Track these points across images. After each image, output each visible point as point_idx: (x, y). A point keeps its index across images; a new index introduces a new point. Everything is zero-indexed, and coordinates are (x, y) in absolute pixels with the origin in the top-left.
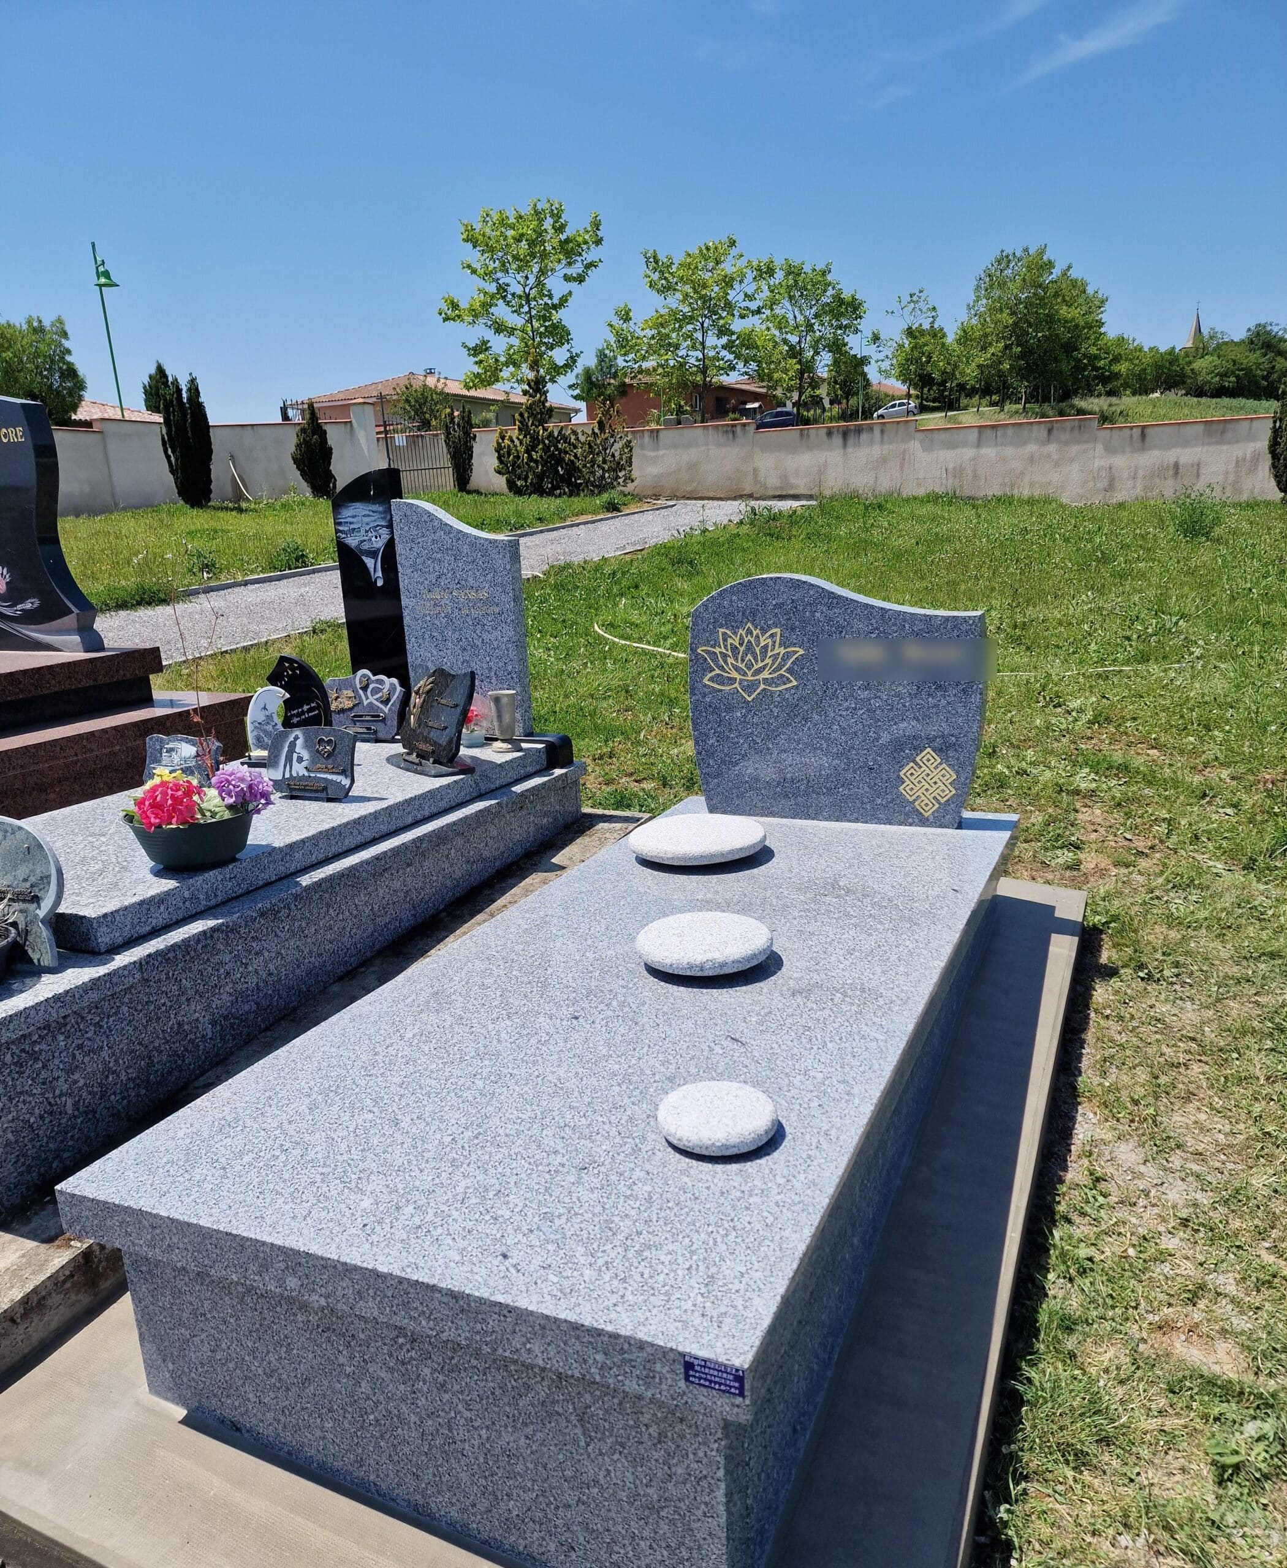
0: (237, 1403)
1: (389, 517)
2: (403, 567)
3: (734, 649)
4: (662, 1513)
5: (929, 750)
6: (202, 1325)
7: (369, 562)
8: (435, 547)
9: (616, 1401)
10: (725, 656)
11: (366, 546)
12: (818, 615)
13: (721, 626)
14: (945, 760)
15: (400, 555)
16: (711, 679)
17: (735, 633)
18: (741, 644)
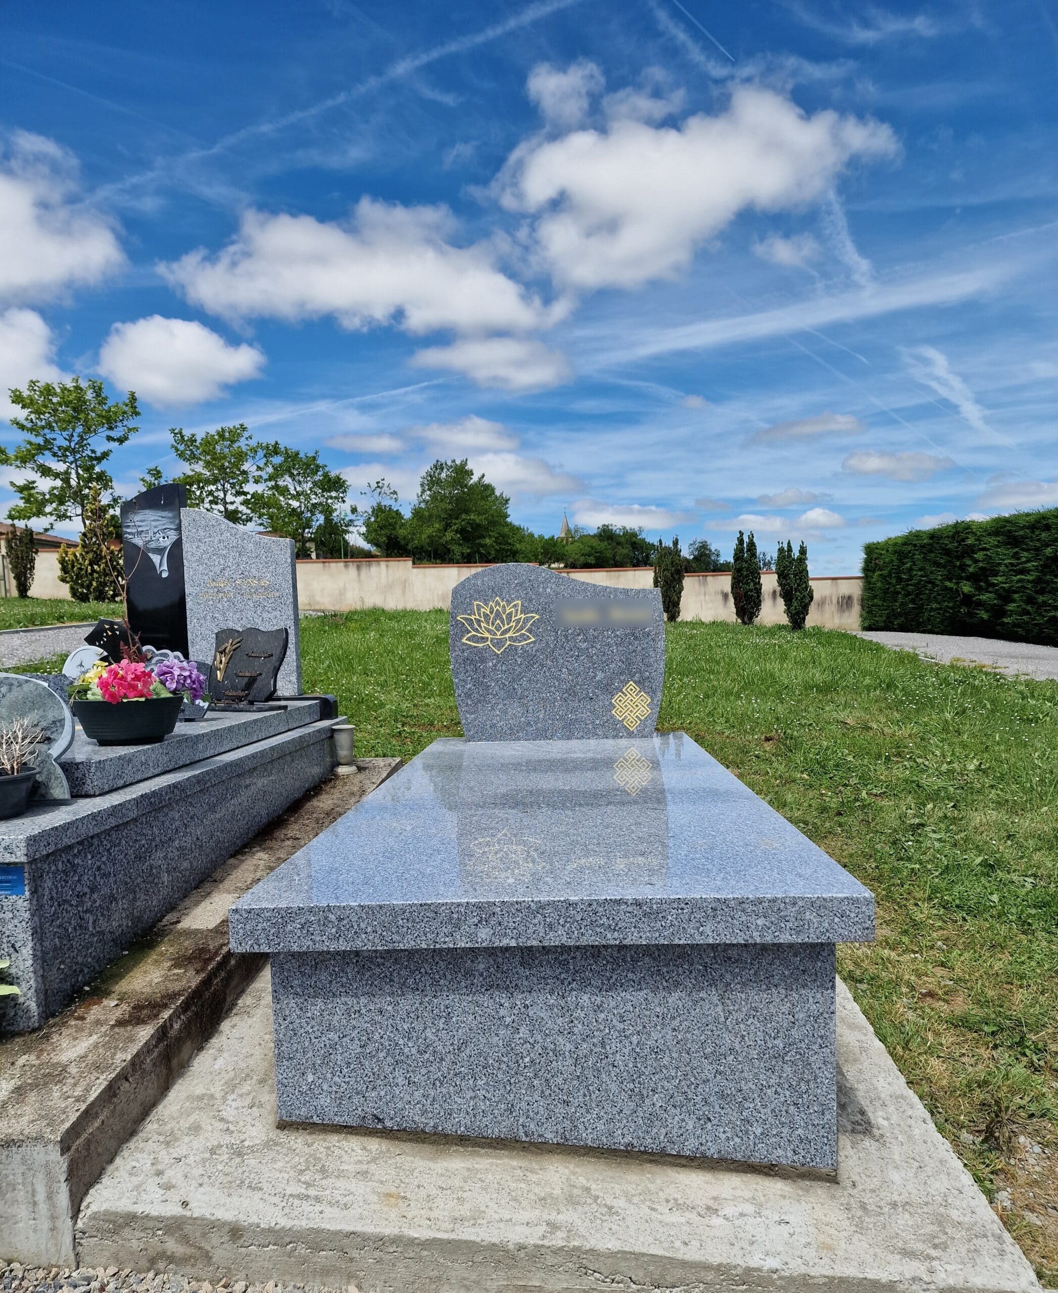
0: (383, 1093)
1: (177, 521)
2: (189, 561)
3: (486, 615)
4: (786, 1058)
5: (631, 682)
6: (354, 1022)
7: (156, 558)
8: (221, 546)
9: (752, 972)
10: (479, 621)
11: (153, 545)
12: (548, 590)
13: (476, 600)
14: (643, 689)
15: (187, 552)
16: (468, 639)
17: (486, 604)
18: (491, 612)
